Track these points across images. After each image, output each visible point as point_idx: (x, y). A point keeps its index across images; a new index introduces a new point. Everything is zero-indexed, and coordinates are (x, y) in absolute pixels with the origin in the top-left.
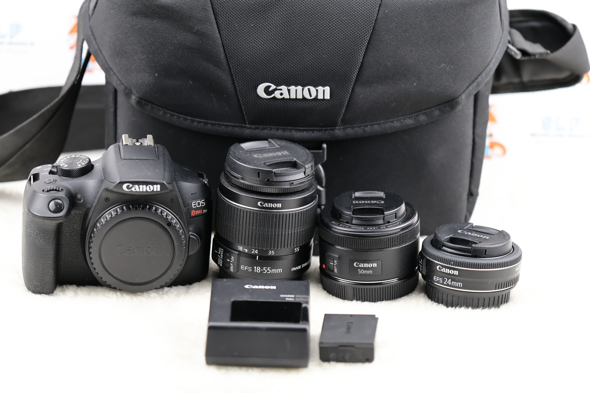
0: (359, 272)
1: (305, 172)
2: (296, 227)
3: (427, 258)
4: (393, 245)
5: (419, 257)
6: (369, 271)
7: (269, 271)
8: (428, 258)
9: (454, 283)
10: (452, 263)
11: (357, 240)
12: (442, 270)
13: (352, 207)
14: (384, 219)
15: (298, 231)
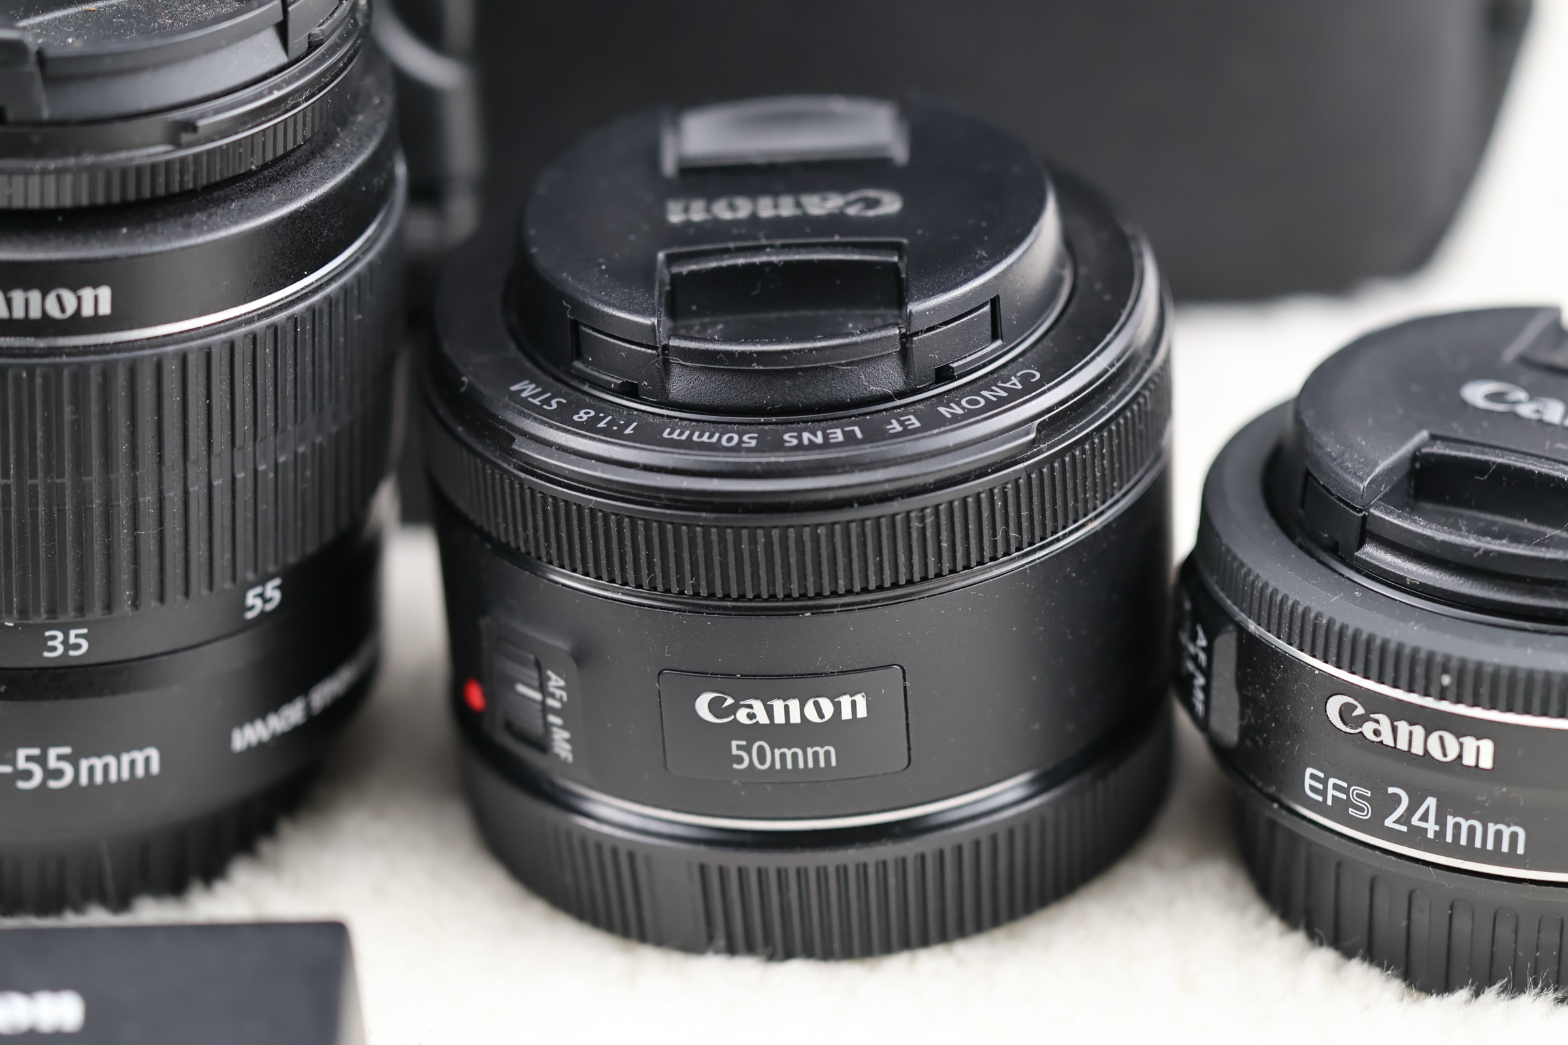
0: (740, 760)
1: (282, 30)
2: (238, 442)
3: (1242, 630)
4: (987, 554)
5: (1179, 605)
6: (810, 751)
7: (59, 774)
8: (1252, 626)
9: (1465, 824)
10: (1446, 680)
11: (706, 535)
12: (1367, 729)
13: (661, 256)
14: (904, 355)
15: (261, 468)
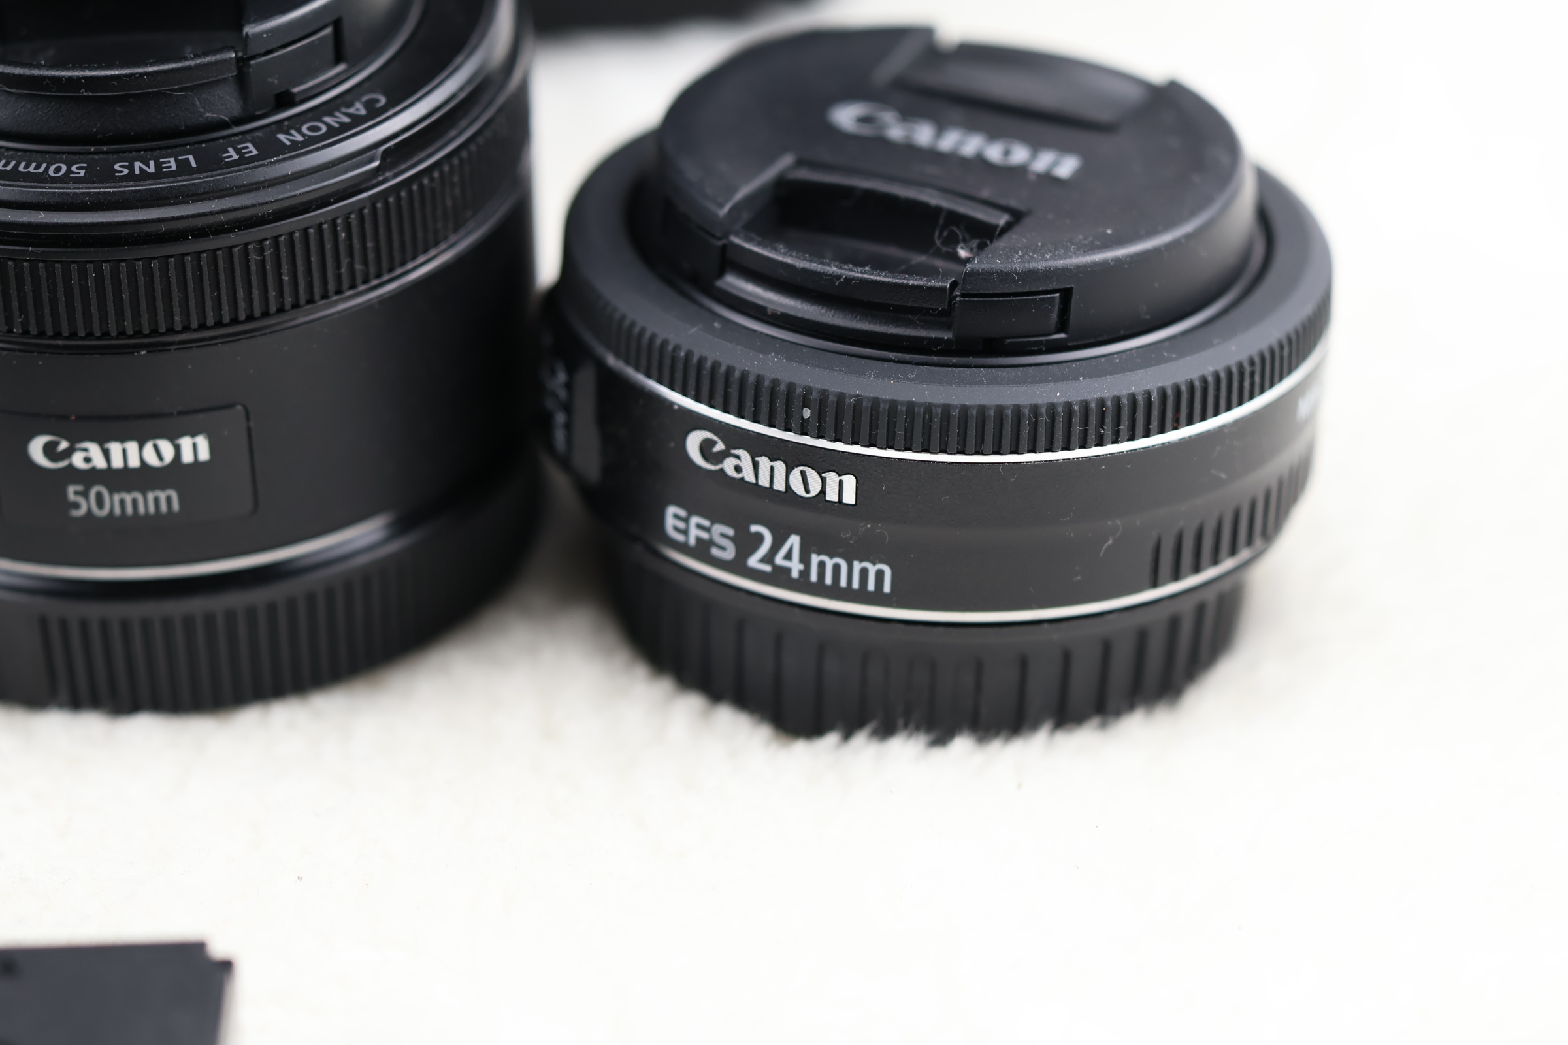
0: (76, 506)
3: (601, 366)
6: (151, 496)
9: (829, 563)
10: (807, 413)
11: (34, 270)
12: (728, 465)
14: (242, 80)
